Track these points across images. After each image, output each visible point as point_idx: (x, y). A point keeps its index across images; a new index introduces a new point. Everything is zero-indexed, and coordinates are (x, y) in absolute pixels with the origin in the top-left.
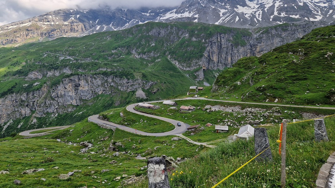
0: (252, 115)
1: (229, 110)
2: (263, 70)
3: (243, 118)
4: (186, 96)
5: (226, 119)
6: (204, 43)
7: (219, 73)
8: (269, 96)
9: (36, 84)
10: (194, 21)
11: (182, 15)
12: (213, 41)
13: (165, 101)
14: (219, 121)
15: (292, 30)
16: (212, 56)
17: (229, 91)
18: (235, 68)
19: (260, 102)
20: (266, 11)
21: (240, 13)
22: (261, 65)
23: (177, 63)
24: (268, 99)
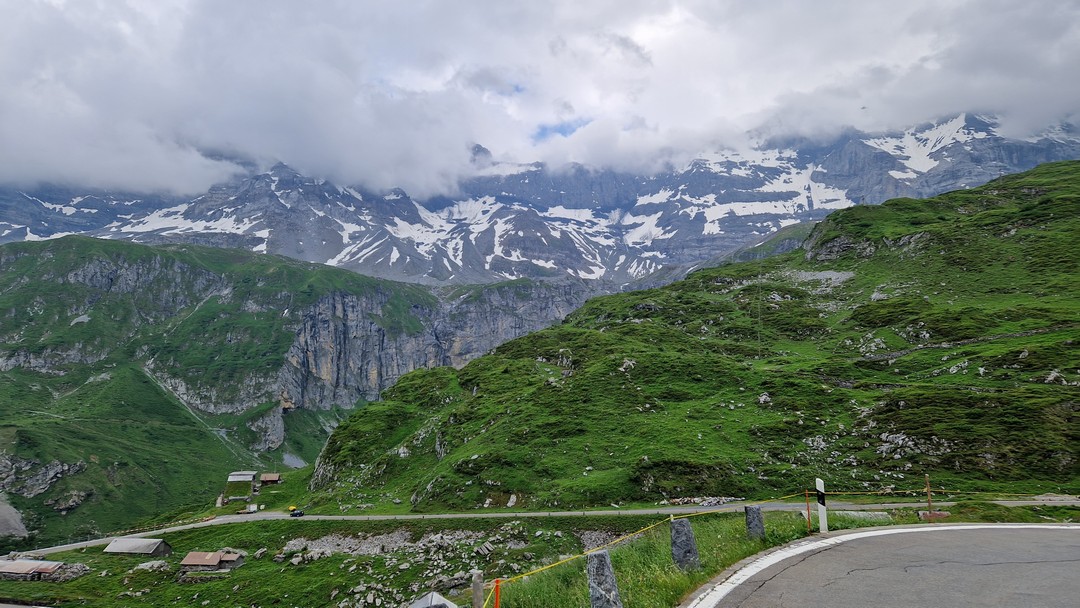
0: (444, 557)
1: (370, 548)
2: (472, 408)
3: (417, 570)
4: (211, 513)
5: (359, 584)
6: (290, 322)
7: (338, 419)
8: (491, 488)
10: (255, 249)
11: (208, 224)
12: (320, 317)
13: (115, 538)
14: (335, 593)
16: (316, 366)
17: (374, 481)
18: (391, 403)
19: (469, 509)
20: (474, 243)
21: (403, 240)
22: (467, 393)
23: (182, 389)
24: (490, 497)
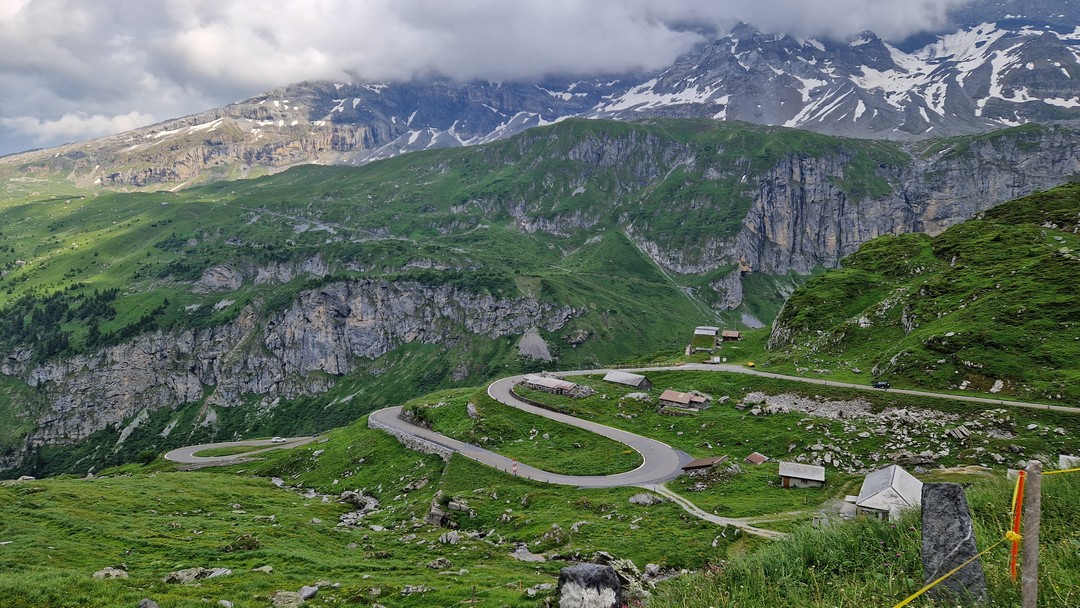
0: (909, 433)
1: (828, 411)
2: (949, 280)
3: (878, 441)
4: (681, 360)
5: (816, 443)
6: (747, 188)
7: (793, 285)
8: (969, 370)
9: (221, 305)
10: (715, 117)
11: (674, 96)
12: (777, 182)
13: (611, 370)
14: (792, 447)
15: (1052, 147)
16: (772, 231)
17: (830, 348)
18: (851, 271)
19: (940, 389)
20: (962, 85)
21: (870, 90)
22: (943, 263)
23: (655, 251)
24: (967, 379)
